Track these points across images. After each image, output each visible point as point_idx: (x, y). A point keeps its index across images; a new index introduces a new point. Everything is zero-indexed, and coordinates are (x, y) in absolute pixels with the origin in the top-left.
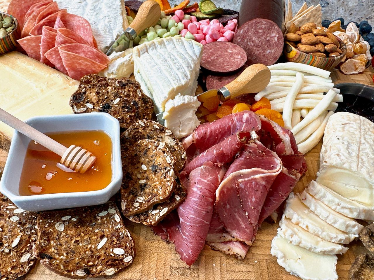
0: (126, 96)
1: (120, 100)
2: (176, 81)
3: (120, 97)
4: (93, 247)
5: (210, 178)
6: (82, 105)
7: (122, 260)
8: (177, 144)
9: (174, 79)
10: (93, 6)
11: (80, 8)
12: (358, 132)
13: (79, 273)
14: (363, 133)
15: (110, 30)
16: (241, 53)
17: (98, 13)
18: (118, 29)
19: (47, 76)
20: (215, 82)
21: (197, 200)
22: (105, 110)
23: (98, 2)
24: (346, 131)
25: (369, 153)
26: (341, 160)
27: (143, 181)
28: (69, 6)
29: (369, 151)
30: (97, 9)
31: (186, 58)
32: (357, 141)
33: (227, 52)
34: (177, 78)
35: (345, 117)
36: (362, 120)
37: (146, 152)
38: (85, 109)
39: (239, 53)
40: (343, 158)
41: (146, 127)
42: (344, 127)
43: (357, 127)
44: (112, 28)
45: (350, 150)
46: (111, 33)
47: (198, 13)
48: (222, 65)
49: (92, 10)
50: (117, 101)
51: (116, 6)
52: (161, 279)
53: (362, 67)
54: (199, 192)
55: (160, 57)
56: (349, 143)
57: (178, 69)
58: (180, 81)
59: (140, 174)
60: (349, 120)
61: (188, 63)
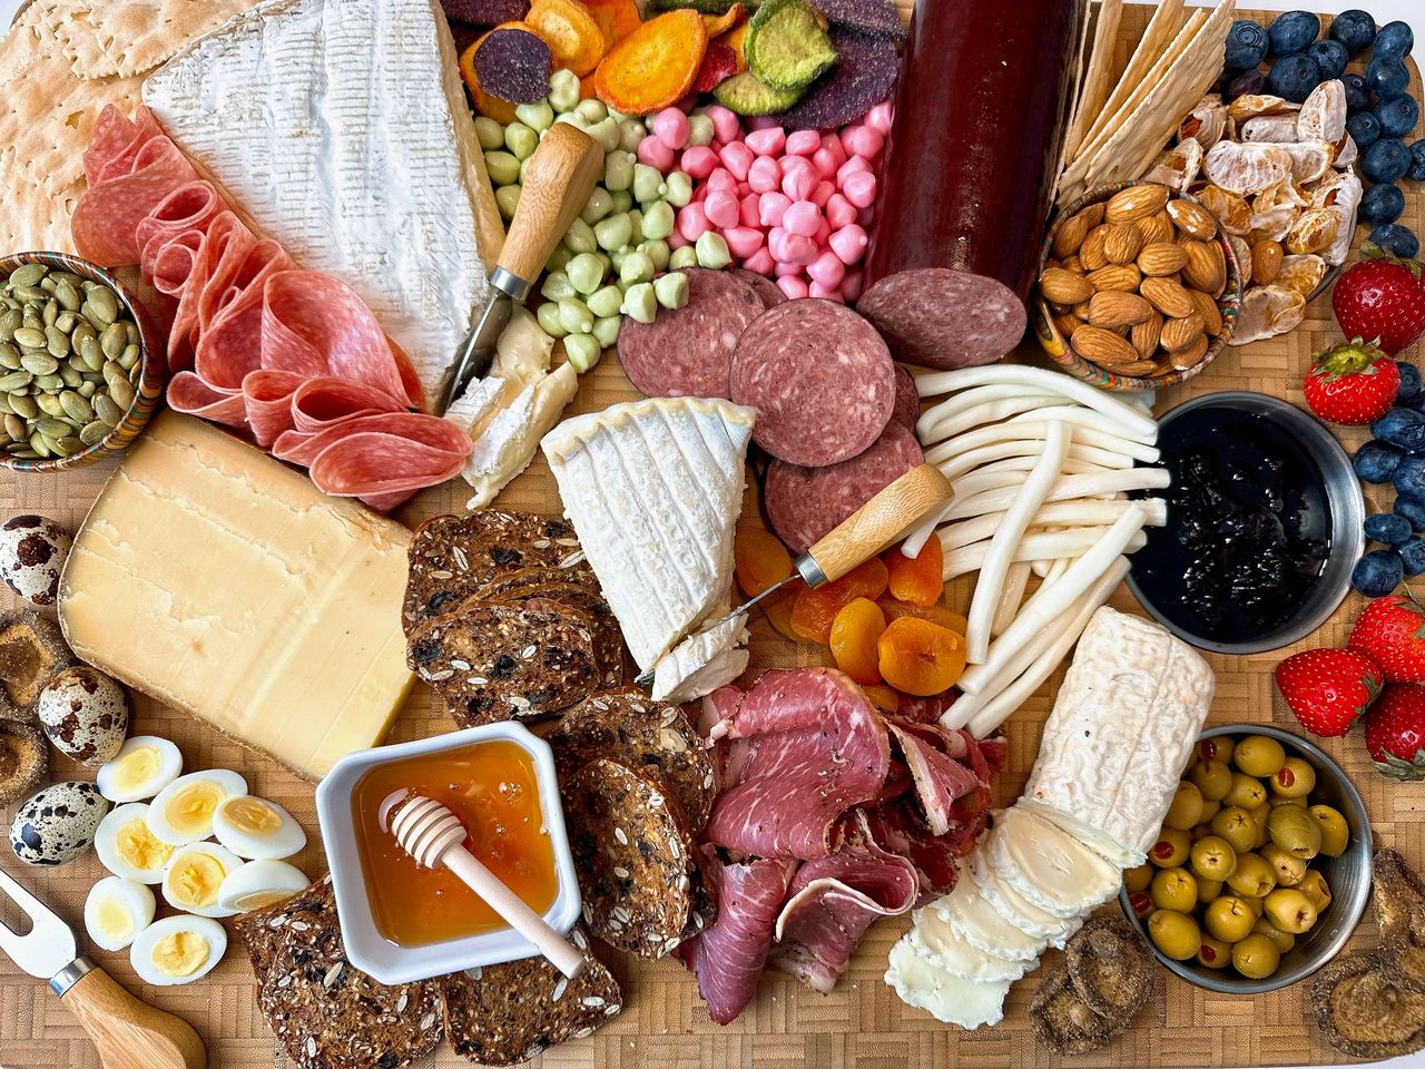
0: (551, 641)
1: (537, 650)
2: (680, 606)
3: (537, 643)
4: (545, 999)
5: (764, 894)
6: (441, 664)
7: (602, 1011)
8: (691, 744)
9: (674, 599)
10: (353, 151)
11: (311, 176)
12: (1146, 709)
13: (530, 1053)
14: (1156, 710)
15: (440, 290)
16: (880, 371)
17: (378, 194)
18: (468, 273)
19: (301, 514)
20: (792, 485)
21: (738, 938)
22: (503, 671)
23: (363, 120)
24: (1116, 704)
25: (1150, 773)
26: (1073, 804)
27: (623, 873)
28: (269, 169)
29: (1151, 767)
30: (371, 165)
31: (704, 497)
32: (1132, 740)
33: (834, 359)
34: (683, 594)
35: (1131, 645)
36: (1171, 661)
37: (620, 797)
38: (451, 673)
39: (873, 372)
40: (1080, 796)
41: (613, 710)
42: (1117, 687)
43: (1147, 691)
44: (447, 275)
45: (1103, 770)
46: (446, 303)
47: (744, 81)
48: (813, 432)
49: (354, 183)
50: (530, 651)
51: (431, 127)
52: (677, 1030)
53: (1293, 316)
54: (741, 925)
55: (628, 503)
56: (1109, 745)
57: (682, 556)
58: (690, 602)
59: (614, 847)
60: (1136, 665)
61: (710, 516)
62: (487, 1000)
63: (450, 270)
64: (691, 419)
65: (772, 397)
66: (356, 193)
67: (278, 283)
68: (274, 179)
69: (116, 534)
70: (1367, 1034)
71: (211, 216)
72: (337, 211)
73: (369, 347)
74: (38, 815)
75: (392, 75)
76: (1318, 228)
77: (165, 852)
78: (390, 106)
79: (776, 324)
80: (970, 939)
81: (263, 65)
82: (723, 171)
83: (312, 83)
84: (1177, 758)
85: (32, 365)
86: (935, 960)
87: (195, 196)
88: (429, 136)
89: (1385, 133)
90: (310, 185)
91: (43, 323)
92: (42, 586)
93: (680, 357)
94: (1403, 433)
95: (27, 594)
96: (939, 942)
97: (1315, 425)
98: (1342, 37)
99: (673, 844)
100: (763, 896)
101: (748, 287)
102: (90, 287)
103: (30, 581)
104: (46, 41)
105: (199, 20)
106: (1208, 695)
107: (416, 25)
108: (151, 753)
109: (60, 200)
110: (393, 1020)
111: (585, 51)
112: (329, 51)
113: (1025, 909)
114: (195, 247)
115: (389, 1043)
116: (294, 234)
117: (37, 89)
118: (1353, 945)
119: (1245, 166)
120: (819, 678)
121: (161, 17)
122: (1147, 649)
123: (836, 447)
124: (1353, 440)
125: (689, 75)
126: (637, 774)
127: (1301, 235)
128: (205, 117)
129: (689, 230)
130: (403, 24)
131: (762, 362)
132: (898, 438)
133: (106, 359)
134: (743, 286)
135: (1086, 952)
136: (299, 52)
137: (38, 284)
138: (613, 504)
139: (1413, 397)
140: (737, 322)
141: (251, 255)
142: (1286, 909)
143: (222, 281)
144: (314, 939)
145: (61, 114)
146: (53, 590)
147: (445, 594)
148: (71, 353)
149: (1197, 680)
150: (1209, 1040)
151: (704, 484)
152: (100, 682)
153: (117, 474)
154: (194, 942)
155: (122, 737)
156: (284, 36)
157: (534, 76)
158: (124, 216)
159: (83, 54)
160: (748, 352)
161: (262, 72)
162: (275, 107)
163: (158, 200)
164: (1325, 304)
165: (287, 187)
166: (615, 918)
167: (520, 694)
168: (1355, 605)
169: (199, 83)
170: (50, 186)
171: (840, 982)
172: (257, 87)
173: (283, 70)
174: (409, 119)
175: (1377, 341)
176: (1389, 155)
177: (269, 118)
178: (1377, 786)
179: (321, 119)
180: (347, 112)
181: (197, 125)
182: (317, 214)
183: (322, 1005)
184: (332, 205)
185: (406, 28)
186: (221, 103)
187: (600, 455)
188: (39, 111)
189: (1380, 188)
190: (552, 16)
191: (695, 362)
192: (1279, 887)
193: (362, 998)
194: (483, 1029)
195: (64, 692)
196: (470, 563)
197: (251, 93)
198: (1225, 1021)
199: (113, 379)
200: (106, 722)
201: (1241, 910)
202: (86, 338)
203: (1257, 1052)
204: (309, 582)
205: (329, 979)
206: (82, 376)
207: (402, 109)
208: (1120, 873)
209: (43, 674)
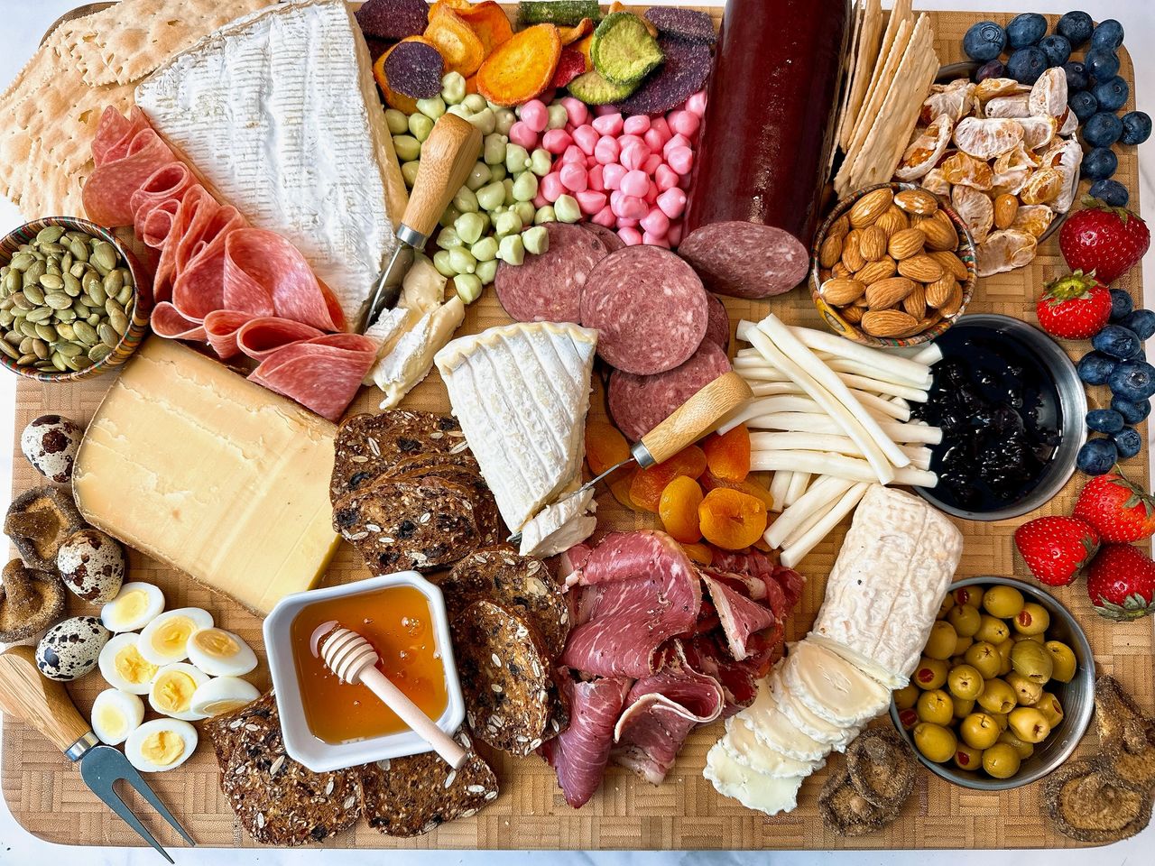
0: (442, 509)
1: (431, 517)
2: (540, 482)
3: (431, 511)
4: (439, 786)
5: (605, 706)
6: (359, 527)
7: (483, 797)
8: (551, 590)
9: (534, 477)
10: (292, 137)
11: (261, 157)
12: (906, 563)
13: (428, 828)
14: (914, 565)
15: (358, 242)
16: (696, 301)
17: (311, 169)
18: (379, 229)
19: (254, 413)
20: (629, 389)
21: (585, 740)
22: (406, 533)
23: (299, 114)
24: (883, 559)
25: (911, 614)
26: (848, 638)
27: (498, 689)
28: (229, 152)
29: (910, 609)
30: (305, 148)
31: (557, 398)
32: (895, 588)
33: (660, 292)
34: (541, 473)
35: (895, 513)
36: (926, 526)
37: (496, 630)
38: (367, 534)
39: (690, 301)
40: (854, 631)
41: (490, 563)
42: (883, 546)
43: (907, 548)
44: (363, 230)
45: (872, 611)
46: (362, 252)
47: (591, 78)
48: (644, 348)
49: (293, 162)
50: (426, 517)
51: (351, 118)
52: (541, 812)
53: (1027, 253)
54: (588, 730)
55: (499, 404)
56: (877, 592)
57: (541, 444)
58: (547, 479)
59: (491, 669)
60: (898, 529)
61: (562, 414)
62: (394, 786)
63: (366, 227)
64: (548, 339)
65: (613, 321)
66: (294, 169)
67: (235, 238)
68: (233, 160)
69: (115, 429)
70: (1090, 823)
71: (185, 188)
72: (280, 183)
73: (303, 286)
74: (57, 641)
75: (321, 79)
76: (1044, 184)
77: (151, 671)
78: (320, 102)
79: (616, 265)
80: (769, 743)
81: (225, 73)
82: (575, 147)
83: (261, 86)
84: (932, 602)
85: (53, 302)
86: (742, 760)
87: (173, 173)
88: (349, 125)
89: (1101, 108)
90: (260, 163)
91: (61, 270)
92: (60, 469)
93: (543, 291)
94: (1115, 345)
95: (50, 474)
96: (745, 746)
97: (1046, 339)
98: (1067, 33)
99: (535, 665)
100: (605, 707)
101: (595, 237)
102: (96, 243)
103: (51, 465)
104: (64, 58)
105: (178, 40)
106: (958, 552)
107: (339, 40)
108: (141, 595)
109: (75, 177)
110: (323, 800)
111: (469, 57)
112: (274, 62)
113: (812, 720)
114: (173, 211)
115: (320, 819)
116: (248, 201)
117: (58, 93)
118: (1080, 752)
119: (986, 136)
120: (648, 538)
121: (150, 38)
122: (907, 516)
123: (662, 360)
124: (1078, 351)
125: (547, 75)
126: (508, 612)
127: (1031, 189)
128: (182, 114)
129: (549, 193)
130: (330, 40)
131: (605, 295)
132: (711, 352)
133: (108, 297)
134: (591, 236)
135: (862, 755)
136: (252, 64)
137: (58, 241)
138: (488, 404)
139: (1125, 317)
140: (585, 263)
141: (215, 218)
142: (1025, 723)
143: (193, 237)
144: (263, 738)
145: (75, 113)
146: (69, 471)
147: (362, 474)
148: (82, 293)
149: (947, 541)
150: (963, 827)
151: (558, 388)
152: (103, 541)
153: (116, 384)
154: (173, 739)
155: (120, 583)
156: (241, 51)
157: (430, 77)
158: (121, 189)
159: (91, 67)
160: (594, 287)
161: (224, 79)
162: (234, 105)
163: (146, 178)
164: (1052, 245)
165: (242, 165)
166: (492, 724)
167: (419, 551)
168: (1080, 481)
169: (176, 88)
170: (67, 167)
171: (668, 776)
172: (220, 91)
173: (239, 77)
174: (334, 112)
175: (1094, 273)
176: (1104, 125)
177: (229, 114)
178: (1099, 626)
179: (268, 113)
180: (288, 108)
181: (175, 120)
182: (265, 185)
183: (269, 789)
184: (276, 179)
185: (332, 43)
186: (193, 103)
187: (479, 367)
188: (59, 111)
189: (1098, 151)
190: (444, 31)
191: (554, 295)
192: (1019, 706)
193: (299, 783)
194: (391, 809)
195: (77, 548)
196: (381, 450)
197: (215, 95)
198: (977, 812)
199: (113, 312)
200: (107, 571)
201: (989, 723)
202: (93, 281)
203: (1002, 838)
204: (260, 465)
205: (274, 768)
206: (90, 310)
207: (329, 105)
208: (890, 693)
209: (61, 535)
